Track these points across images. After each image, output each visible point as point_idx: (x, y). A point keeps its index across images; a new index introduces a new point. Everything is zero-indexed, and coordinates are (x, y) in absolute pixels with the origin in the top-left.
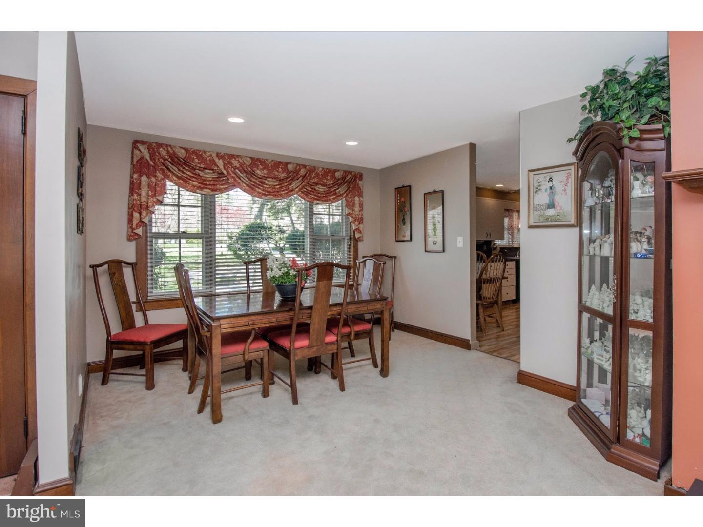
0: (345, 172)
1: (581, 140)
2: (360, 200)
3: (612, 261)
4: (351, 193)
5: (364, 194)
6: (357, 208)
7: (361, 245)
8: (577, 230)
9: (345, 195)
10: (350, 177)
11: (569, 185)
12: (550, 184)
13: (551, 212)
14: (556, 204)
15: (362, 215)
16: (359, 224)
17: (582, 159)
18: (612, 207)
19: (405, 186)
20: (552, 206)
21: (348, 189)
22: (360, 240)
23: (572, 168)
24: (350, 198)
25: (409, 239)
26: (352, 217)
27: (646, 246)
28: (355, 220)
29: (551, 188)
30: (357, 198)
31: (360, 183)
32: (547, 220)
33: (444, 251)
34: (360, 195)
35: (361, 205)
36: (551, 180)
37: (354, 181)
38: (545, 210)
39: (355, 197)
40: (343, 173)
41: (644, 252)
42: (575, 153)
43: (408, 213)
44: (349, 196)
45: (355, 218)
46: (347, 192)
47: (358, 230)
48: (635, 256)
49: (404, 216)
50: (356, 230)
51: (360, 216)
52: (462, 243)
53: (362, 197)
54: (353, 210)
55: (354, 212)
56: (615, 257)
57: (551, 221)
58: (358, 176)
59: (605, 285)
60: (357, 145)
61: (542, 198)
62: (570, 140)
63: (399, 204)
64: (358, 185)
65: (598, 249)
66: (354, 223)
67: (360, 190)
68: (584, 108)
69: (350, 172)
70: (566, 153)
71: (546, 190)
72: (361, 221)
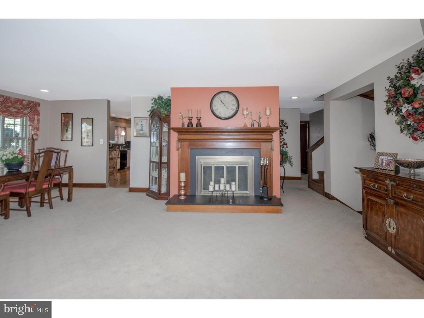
0: (29, 101)
1: (151, 113)
2: (38, 118)
3: (158, 147)
4: (32, 114)
5: (41, 114)
6: (36, 122)
7: (36, 143)
8: (149, 138)
9: (29, 114)
10: (33, 105)
11: (147, 124)
12: (141, 123)
13: (141, 132)
14: (143, 130)
15: (39, 126)
16: (37, 131)
17: (151, 117)
18: (159, 132)
19: (69, 113)
20: (142, 130)
21: (31, 111)
22: (36, 140)
23: (148, 119)
24: (32, 116)
25: (71, 140)
26: (33, 127)
27: (166, 143)
28: (35, 129)
29: (142, 124)
30: (36, 117)
31: (38, 108)
32: (140, 135)
33: (93, 146)
34: (38, 115)
35: (38, 121)
36: (142, 122)
37: (35, 107)
38: (140, 131)
39: (35, 115)
40: (28, 102)
41: (166, 145)
42: (149, 115)
43: (70, 127)
44: (31, 115)
45: (35, 127)
46: (31, 113)
47: (36, 134)
48: (164, 146)
49: (67, 128)
50: (35, 134)
51: (37, 127)
52: (103, 142)
53: (39, 116)
54: (33, 123)
55: (34, 124)
56: (159, 146)
57: (141, 135)
58: (37, 104)
59: (157, 155)
60: (48, 92)
61: (139, 127)
62: (148, 111)
63: (64, 121)
64: (37, 109)
65: (155, 144)
66: (34, 130)
67: (38, 112)
68: (152, 104)
69: (33, 102)
70: (147, 115)
71: (140, 125)
72: (38, 129)
